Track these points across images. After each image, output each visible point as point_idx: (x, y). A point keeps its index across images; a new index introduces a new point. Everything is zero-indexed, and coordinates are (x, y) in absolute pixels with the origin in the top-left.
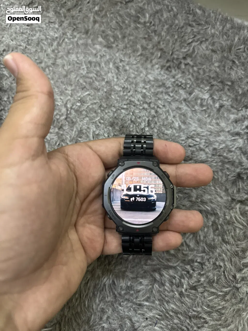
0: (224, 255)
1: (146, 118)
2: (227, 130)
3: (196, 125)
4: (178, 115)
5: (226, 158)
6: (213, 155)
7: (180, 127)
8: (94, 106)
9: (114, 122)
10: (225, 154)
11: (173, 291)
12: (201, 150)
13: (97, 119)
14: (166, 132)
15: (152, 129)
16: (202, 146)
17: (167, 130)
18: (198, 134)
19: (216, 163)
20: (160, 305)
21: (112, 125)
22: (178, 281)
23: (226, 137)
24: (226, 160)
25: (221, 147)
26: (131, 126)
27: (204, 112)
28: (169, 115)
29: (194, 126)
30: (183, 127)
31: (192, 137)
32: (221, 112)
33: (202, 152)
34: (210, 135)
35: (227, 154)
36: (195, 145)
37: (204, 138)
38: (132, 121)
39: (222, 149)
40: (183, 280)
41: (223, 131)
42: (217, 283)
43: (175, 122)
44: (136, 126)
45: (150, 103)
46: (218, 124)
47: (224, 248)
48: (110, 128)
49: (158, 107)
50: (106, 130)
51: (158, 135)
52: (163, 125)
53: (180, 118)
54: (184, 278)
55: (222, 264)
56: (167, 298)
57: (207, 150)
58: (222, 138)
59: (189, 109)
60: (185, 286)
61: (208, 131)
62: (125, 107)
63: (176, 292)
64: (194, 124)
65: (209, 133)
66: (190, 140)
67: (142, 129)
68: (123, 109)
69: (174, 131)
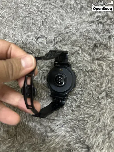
0: (92, 88)
1: (41, 20)
2: (86, 21)
3: (69, 20)
4: (58, 16)
5: (87, 36)
6: (80, 36)
7: (60, 22)
8: (10, 18)
9: (23, 26)
10: (86, 34)
11: (68, 110)
12: (74, 34)
13: (13, 26)
14: (53, 27)
15: (45, 26)
16: (74, 32)
17: (54, 25)
18: (71, 25)
19: (82, 40)
20: (63, 118)
21: (22, 28)
22: (70, 104)
23: (86, 25)
24: (88, 38)
25: (84, 31)
26: (33, 26)
27: (72, 12)
28: (54, 16)
29: (68, 21)
30: (62, 22)
31: (68, 28)
32: (82, 11)
33: (74, 35)
34: (77, 25)
35: (88, 34)
36: (70, 32)
37: (74, 27)
38: (33, 24)
39: (85, 31)
40: (72, 104)
41: (84, 21)
42: (90, 102)
43: (57, 20)
44: (36, 26)
45: (42, 11)
46: (81, 18)
47: (91, 84)
48: (21, 30)
49: (46, 13)
50: (19, 31)
51: (49, 29)
52: (51, 23)
53: (60, 17)
54: (73, 103)
55: (91, 93)
56: (66, 114)
57: (77, 34)
58: (84, 25)
59: (64, 11)
60: (74, 107)
61: (76, 23)
62: (28, 15)
63: (70, 110)
64: (68, 20)
65: (77, 24)
66: (67, 29)
67: (40, 27)
68: (27, 17)
69: (58, 25)
